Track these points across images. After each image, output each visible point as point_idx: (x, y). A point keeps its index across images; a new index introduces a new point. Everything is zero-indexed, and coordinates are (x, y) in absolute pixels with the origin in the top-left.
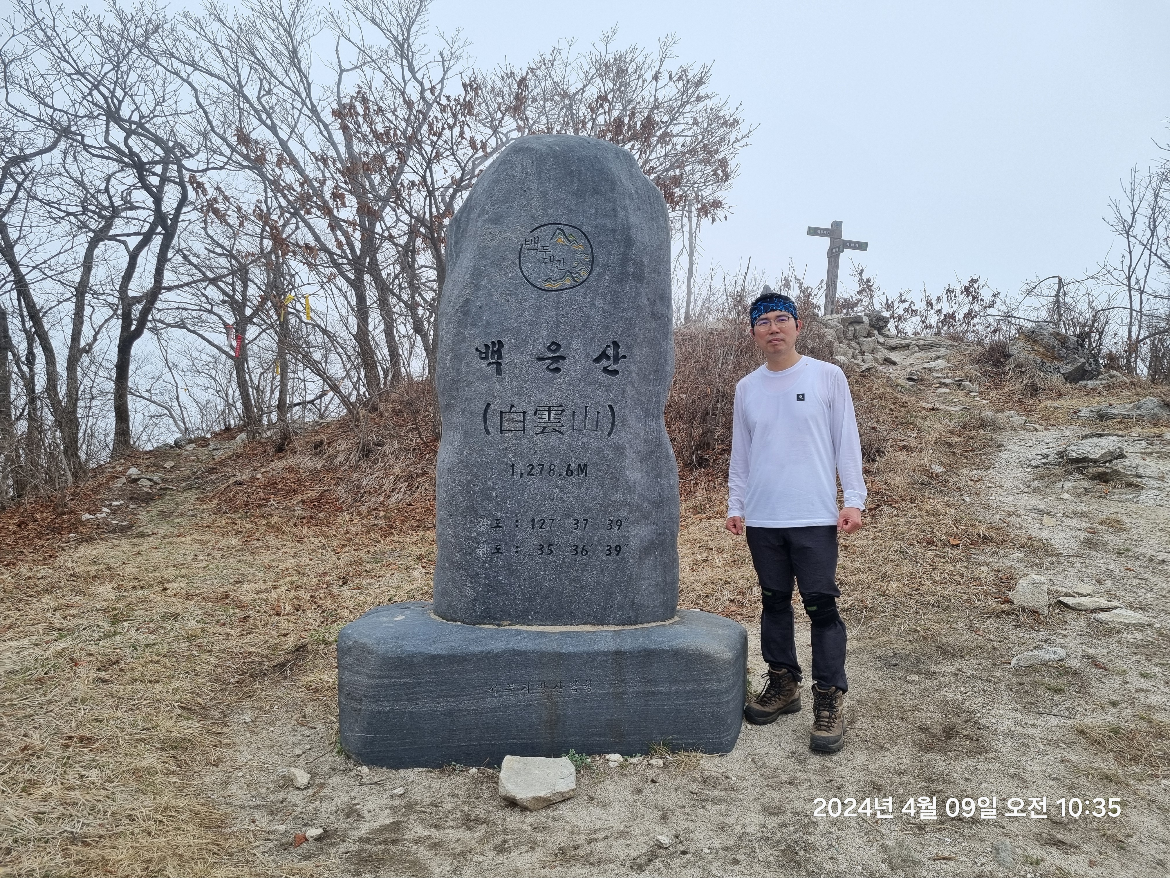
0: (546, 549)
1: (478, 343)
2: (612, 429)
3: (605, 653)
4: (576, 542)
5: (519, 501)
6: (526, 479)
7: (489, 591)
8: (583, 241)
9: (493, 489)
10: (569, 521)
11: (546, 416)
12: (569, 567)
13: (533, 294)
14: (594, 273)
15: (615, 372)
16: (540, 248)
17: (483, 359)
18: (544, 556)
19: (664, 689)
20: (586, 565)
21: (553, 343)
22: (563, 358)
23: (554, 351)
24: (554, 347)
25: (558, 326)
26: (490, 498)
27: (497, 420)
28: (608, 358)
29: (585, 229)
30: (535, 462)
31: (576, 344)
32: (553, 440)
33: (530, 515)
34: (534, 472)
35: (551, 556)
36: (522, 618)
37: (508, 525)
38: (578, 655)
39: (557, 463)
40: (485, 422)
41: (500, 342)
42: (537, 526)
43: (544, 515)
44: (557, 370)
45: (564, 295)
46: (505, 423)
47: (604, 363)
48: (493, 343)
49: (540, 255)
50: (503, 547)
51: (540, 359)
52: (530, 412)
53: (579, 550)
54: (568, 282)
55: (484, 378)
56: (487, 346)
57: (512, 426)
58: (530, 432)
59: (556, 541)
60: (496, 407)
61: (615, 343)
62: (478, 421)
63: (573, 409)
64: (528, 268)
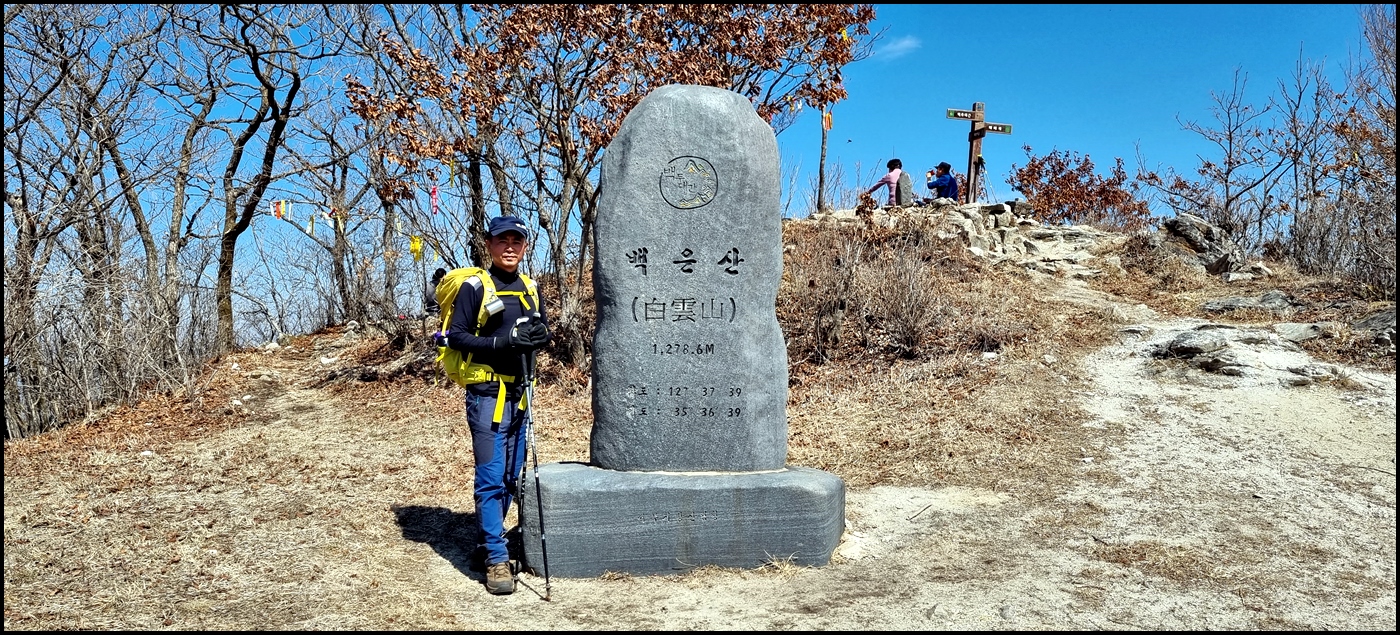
0: (681, 412)
1: (628, 250)
2: (733, 317)
3: (727, 490)
4: (704, 406)
5: (661, 374)
6: (666, 356)
7: (636, 445)
8: (710, 170)
9: (640, 364)
10: (699, 390)
11: (681, 307)
12: (699, 425)
13: (671, 211)
14: (718, 195)
15: (736, 272)
16: (676, 176)
17: (632, 262)
18: (679, 416)
19: (774, 518)
20: (713, 424)
21: (687, 250)
22: (695, 262)
23: (686, 256)
24: (687, 253)
25: (690, 237)
26: (637, 371)
27: (643, 310)
28: (730, 261)
29: (710, 161)
30: (672, 343)
31: (704, 251)
32: (686, 326)
33: (669, 384)
34: (672, 350)
35: (685, 417)
36: (663, 465)
37: (651, 392)
38: (707, 492)
39: (690, 344)
40: (634, 312)
41: (645, 249)
42: (674, 393)
43: (680, 385)
44: (690, 271)
45: (695, 212)
46: (649, 312)
47: (727, 265)
48: (640, 250)
49: (676, 181)
50: (647, 410)
51: (675, 262)
52: (669, 304)
53: (708, 412)
54: (697, 202)
55: (633, 278)
56: (635, 253)
57: (655, 315)
58: (669, 319)
59: (689, 405)
60: (642, 299)
61: (735, 250)
62: (628, 311)
63: (703, 301)
64: (667, 190)
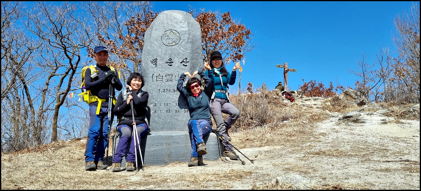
0: (168, 111)
1: (151, 59)
3: (183, 135)
4: (176, 109)
5: (161, 99)
6: (163, 93)
7: (153, 123)
8: (178, 34)
9: (155, 96)
10: (174, 104)
11: (168, 77)
12: (174, 116)
13: (165, 47)
14: (180, 41)
15: (186, 66)
16: (167, 36)
17: (152, 63)
18: (168, 113)
20: (179, 115)
21: (170, 59)
22: (173, 62)
23: (170, 61)
24: (170, 60)
25: (171, 54)
26: (153, 98)
27: (156, 78)
28: (184, 62)
29: (178, 31)
30: (165, 89)
31: (176, 59)
32: (170, 83)
33: (164, 102)
34: (165, 91)
35: (170, 113)
36: (162, 129)
37: (158, 105)
38: (176, 136)
39: (171, 89)
40: (152, 79)
41: (156, 59)
42: (166, 105)
43: (168, 102)
44: (171, 65)
45: (173, 47)
46: (157, 79)
47: (183, 63)
48: (155, 59)
49: (167, 38)
50: (157, 111)
51: (166, 63)
52: (164, 76)
53: (177, 111)
54: (174, 44)
55: (152, 68)
56: (153, 60)
57: (159, 80)
58: (164, 81)
59: (171, 109)
60: (155, 75)
61: (186, 58)
62: (151, 78)
63: (175, 75)
64: (164, 41)
